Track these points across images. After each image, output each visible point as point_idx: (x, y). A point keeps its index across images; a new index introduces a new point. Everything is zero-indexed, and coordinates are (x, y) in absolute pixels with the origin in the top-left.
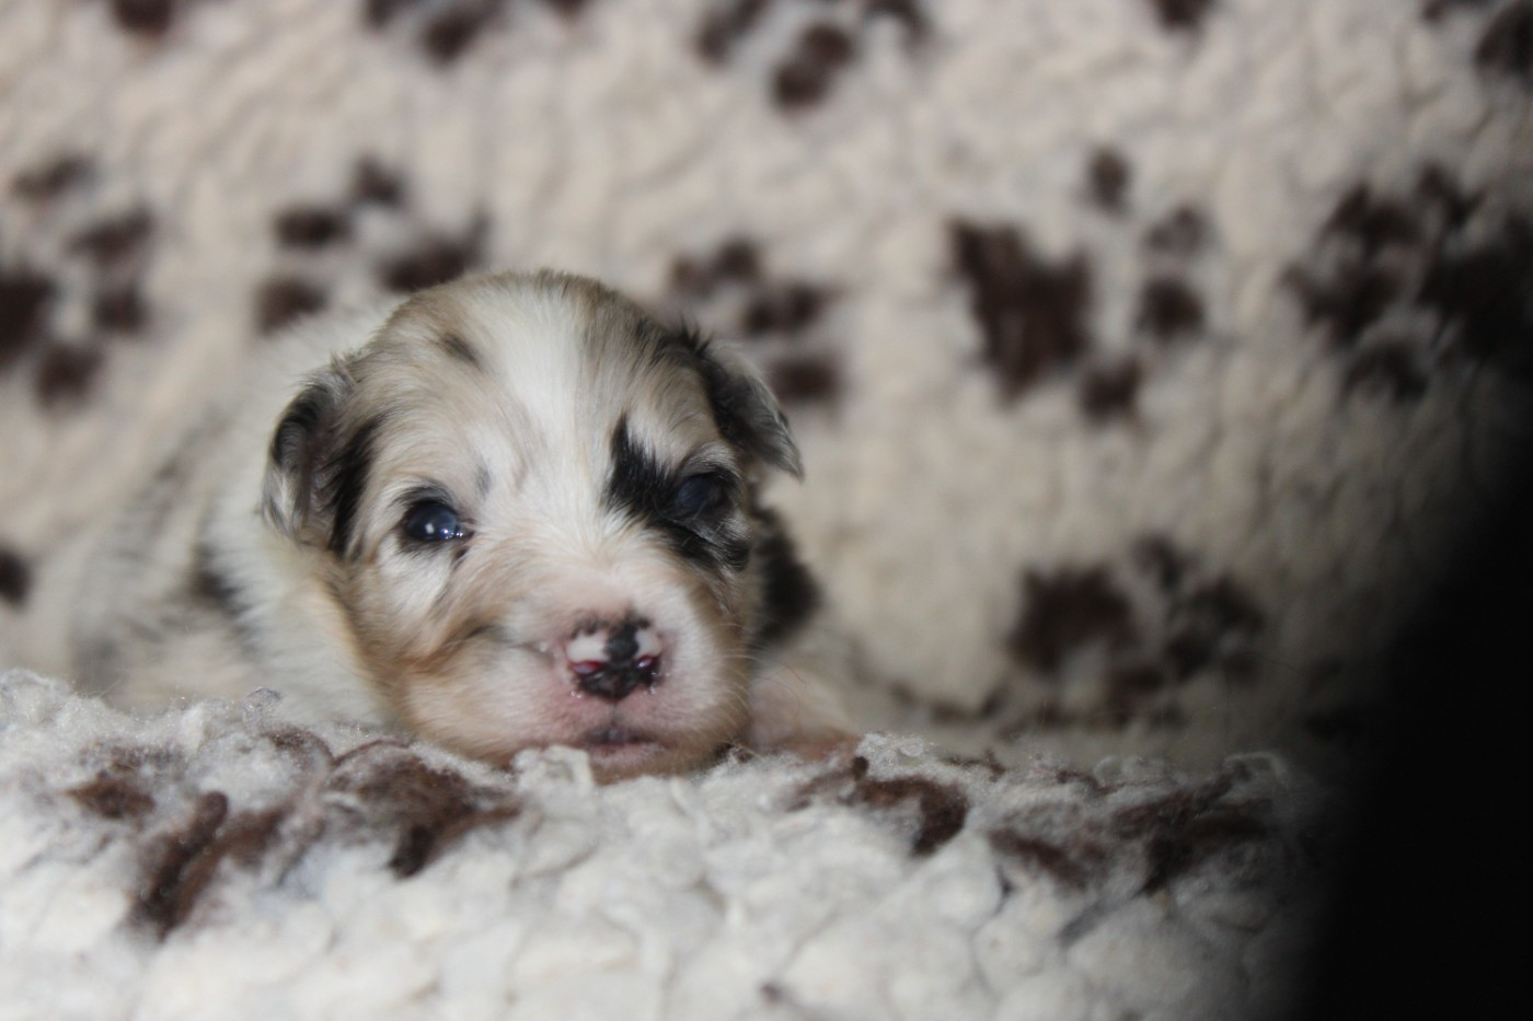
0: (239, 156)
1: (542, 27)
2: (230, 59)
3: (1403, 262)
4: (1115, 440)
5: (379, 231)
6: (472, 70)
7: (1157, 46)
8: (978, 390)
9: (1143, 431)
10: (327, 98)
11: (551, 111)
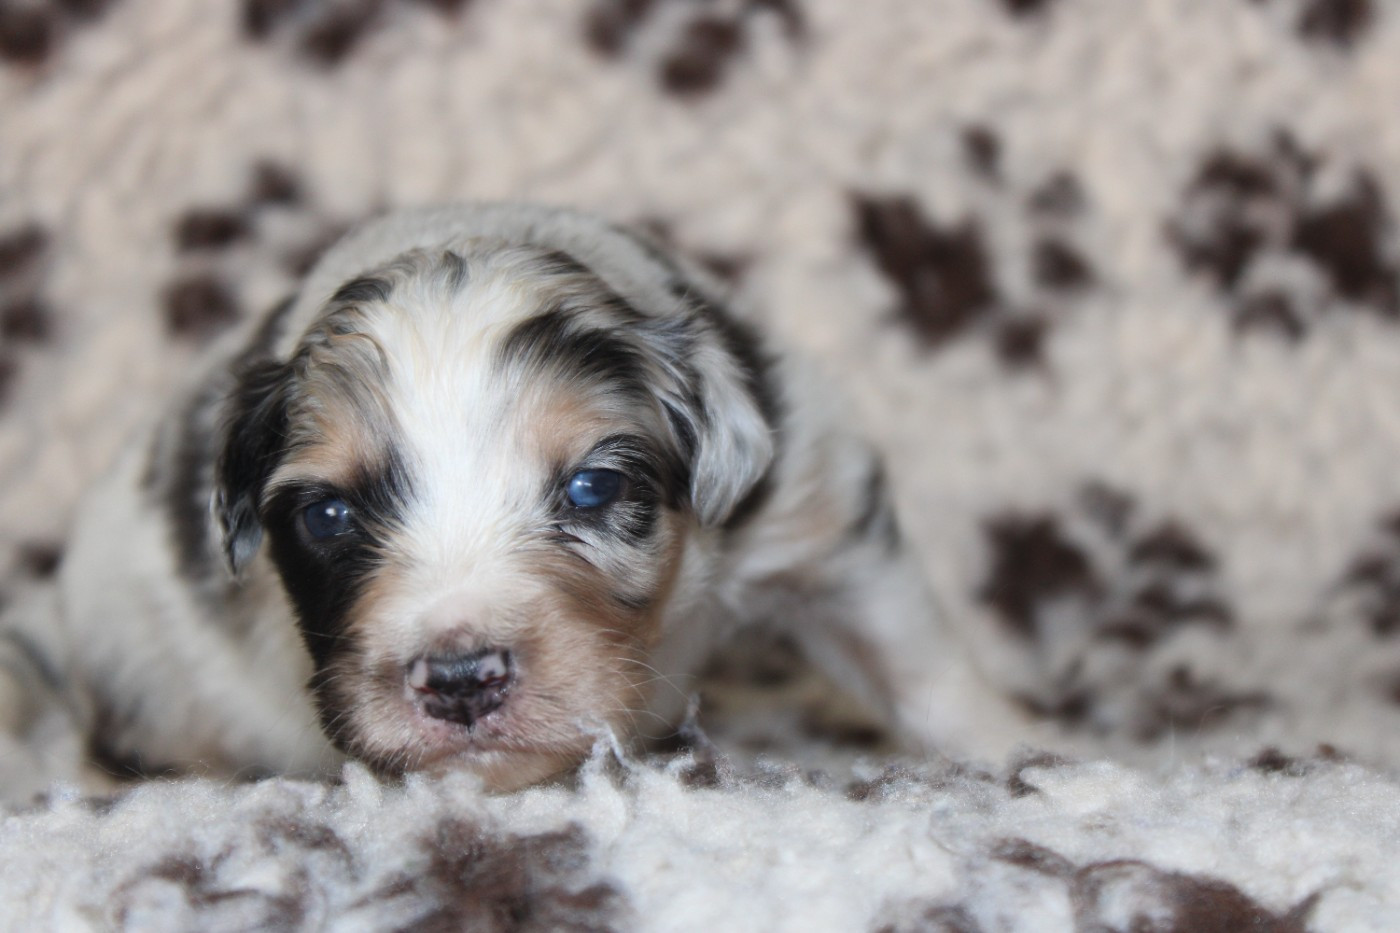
0: (127, 174)
1: (428, 28)
2: (112, 78)
3: (1268, 215)
4: (1028, 390)
5: (280, 228)
6: (357, 73)
7: (1007, 33)
8: (895, 346)
9: (1053, 380)
10: (214, 108)
11: (441, 104)
